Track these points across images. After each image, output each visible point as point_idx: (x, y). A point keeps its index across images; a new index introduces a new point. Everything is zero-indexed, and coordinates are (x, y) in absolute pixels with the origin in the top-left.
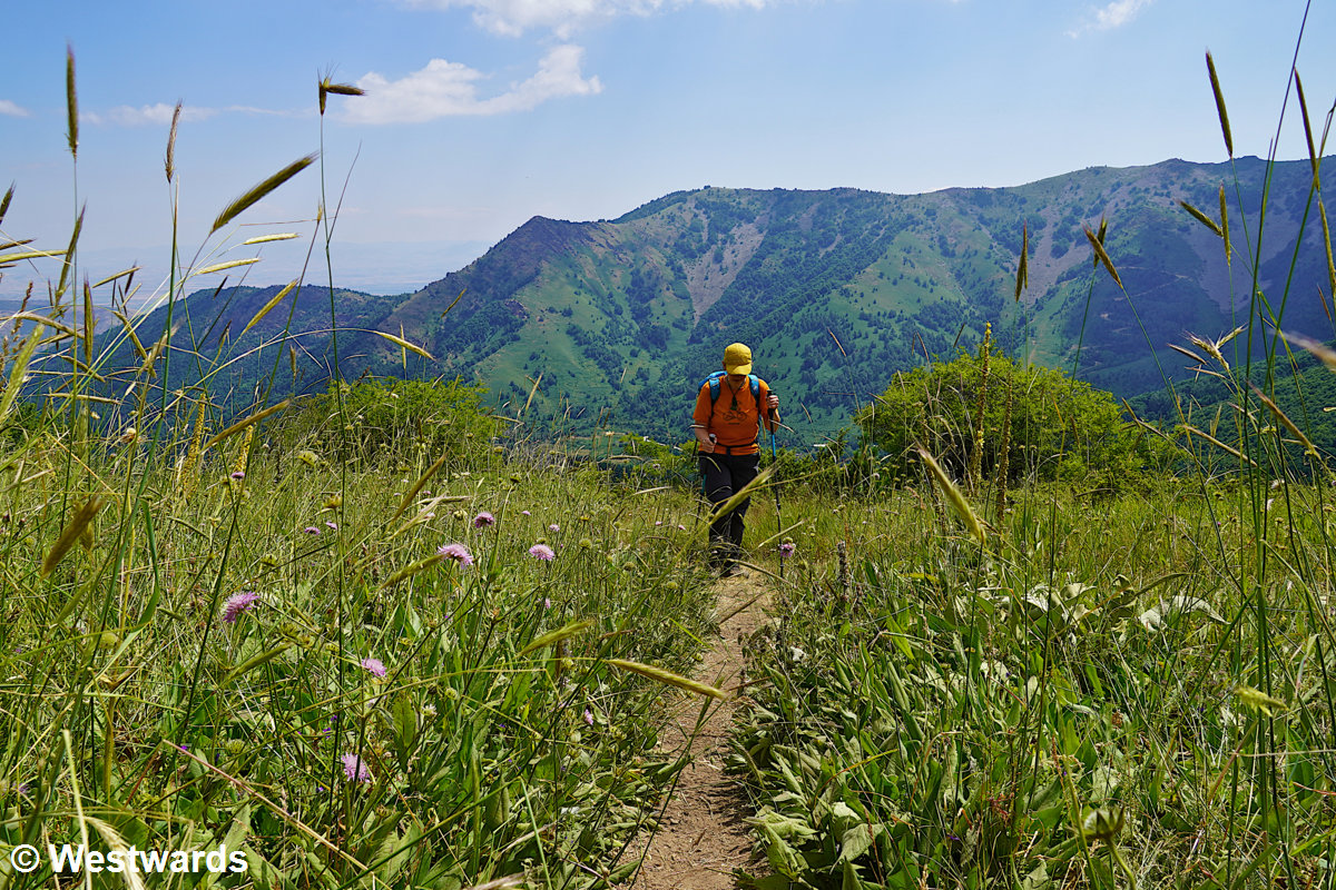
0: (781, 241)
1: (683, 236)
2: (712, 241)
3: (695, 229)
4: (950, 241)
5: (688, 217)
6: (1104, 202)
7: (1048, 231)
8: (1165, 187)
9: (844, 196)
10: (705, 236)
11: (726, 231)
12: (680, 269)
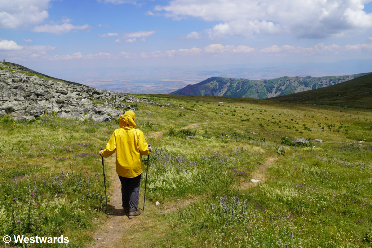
0: (231, 89)
1: (214, 87)
2: (219, 88)
3: (216, 86)
4: (259, 90)
5: (215, 83)
6: (285, 84)
7: (275, 88)
8: (295, 81)
9: (242, 80)
10: (218, 87)
11: (221, 86)
12: (213, 94)
